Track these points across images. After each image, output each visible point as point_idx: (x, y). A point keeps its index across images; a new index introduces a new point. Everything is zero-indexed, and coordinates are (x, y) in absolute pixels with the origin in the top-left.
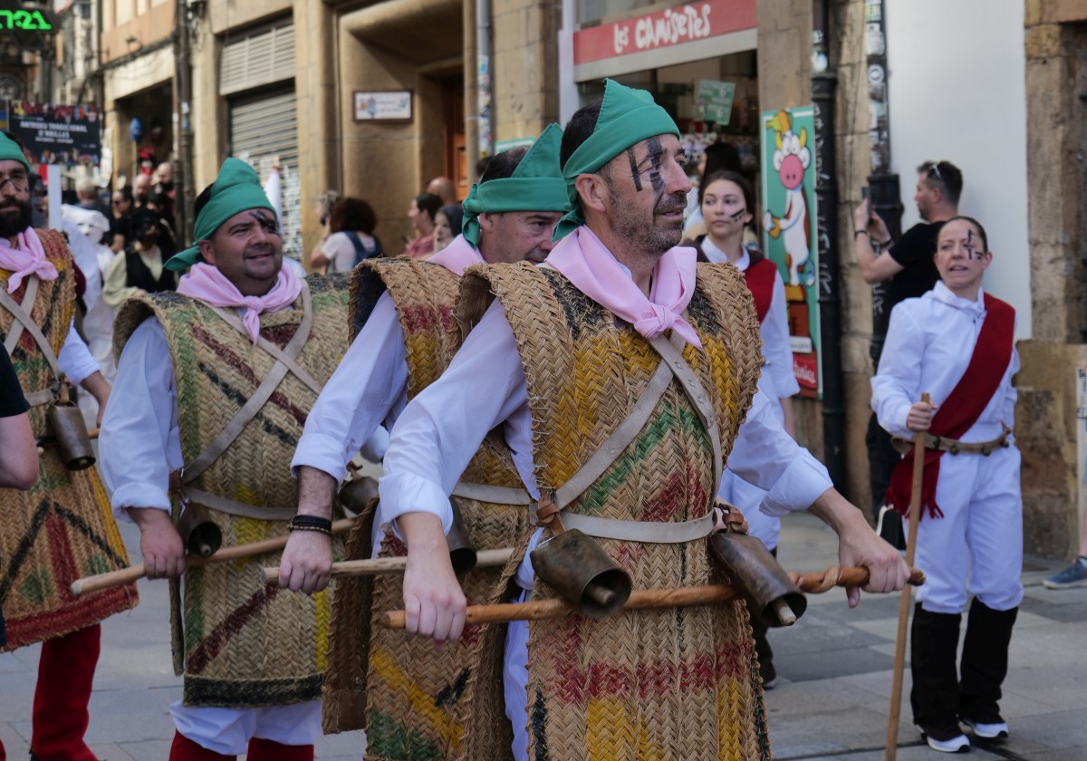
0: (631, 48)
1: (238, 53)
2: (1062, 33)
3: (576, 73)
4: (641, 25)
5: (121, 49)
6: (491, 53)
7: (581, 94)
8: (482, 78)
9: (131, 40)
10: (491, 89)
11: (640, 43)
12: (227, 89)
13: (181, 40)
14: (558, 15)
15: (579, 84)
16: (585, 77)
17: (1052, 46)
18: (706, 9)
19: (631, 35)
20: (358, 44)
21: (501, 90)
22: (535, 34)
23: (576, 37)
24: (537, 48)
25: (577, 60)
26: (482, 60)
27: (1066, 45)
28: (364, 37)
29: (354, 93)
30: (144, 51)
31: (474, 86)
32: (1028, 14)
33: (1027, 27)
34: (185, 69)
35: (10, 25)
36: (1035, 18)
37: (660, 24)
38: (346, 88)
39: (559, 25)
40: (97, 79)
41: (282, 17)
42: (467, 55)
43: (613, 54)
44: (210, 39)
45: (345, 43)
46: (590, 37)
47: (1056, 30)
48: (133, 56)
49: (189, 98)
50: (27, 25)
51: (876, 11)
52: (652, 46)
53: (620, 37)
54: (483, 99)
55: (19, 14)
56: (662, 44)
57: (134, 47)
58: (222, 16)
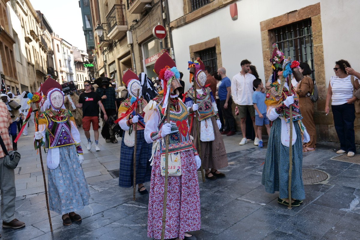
0: (151, 62)
1: (111, 67)
2: (194, 54)
3: (145, 66)
4: (151, 58)
5: (99, 68)
6: (135, 64)
7: (147, 68)
8: (134, 68)
9: (100, 67)
10: (136, 69)
11: (151, 61)
12: (110, 72)
13: (105, 66)
14: (142, 58)
15: (146, 67)
16: (146, 66)
17: (193, 56)
18: (157, 55)
19: (150, 60)
20: (123, 64)
21: (137, 69)
22: (139, 61)
23: (145, 60)
24: (140, 62)
25: (145, 64)
26: (134, 65)
27: (195, 55)
28: (123, 63)
29: (123, 71)
30: (102, 68)
31: (134, 69)
32: (190, 52)
33: (190, 53)
34: (106, 70)
35: (88, 66)
36: (191, 52)
37: (153, 58)
38: (122, 71)
39: (143, 59)
40: (98, 72)
41: (114, 62)
42: (132, 64)
43: (149, 63)
44: (108, 66)
45: (121, 64)
46: (146, 60)
47: (193, 53)
48: (101, 69)
49: (106, 74)
50: (90, 66)
51: (173, 53)
52: (153, 61)
53: (149, 60)
54: (135, 70)
55: (89, 65)
56: (154, 60)
57: (101, 68)
58: (109, 62)
